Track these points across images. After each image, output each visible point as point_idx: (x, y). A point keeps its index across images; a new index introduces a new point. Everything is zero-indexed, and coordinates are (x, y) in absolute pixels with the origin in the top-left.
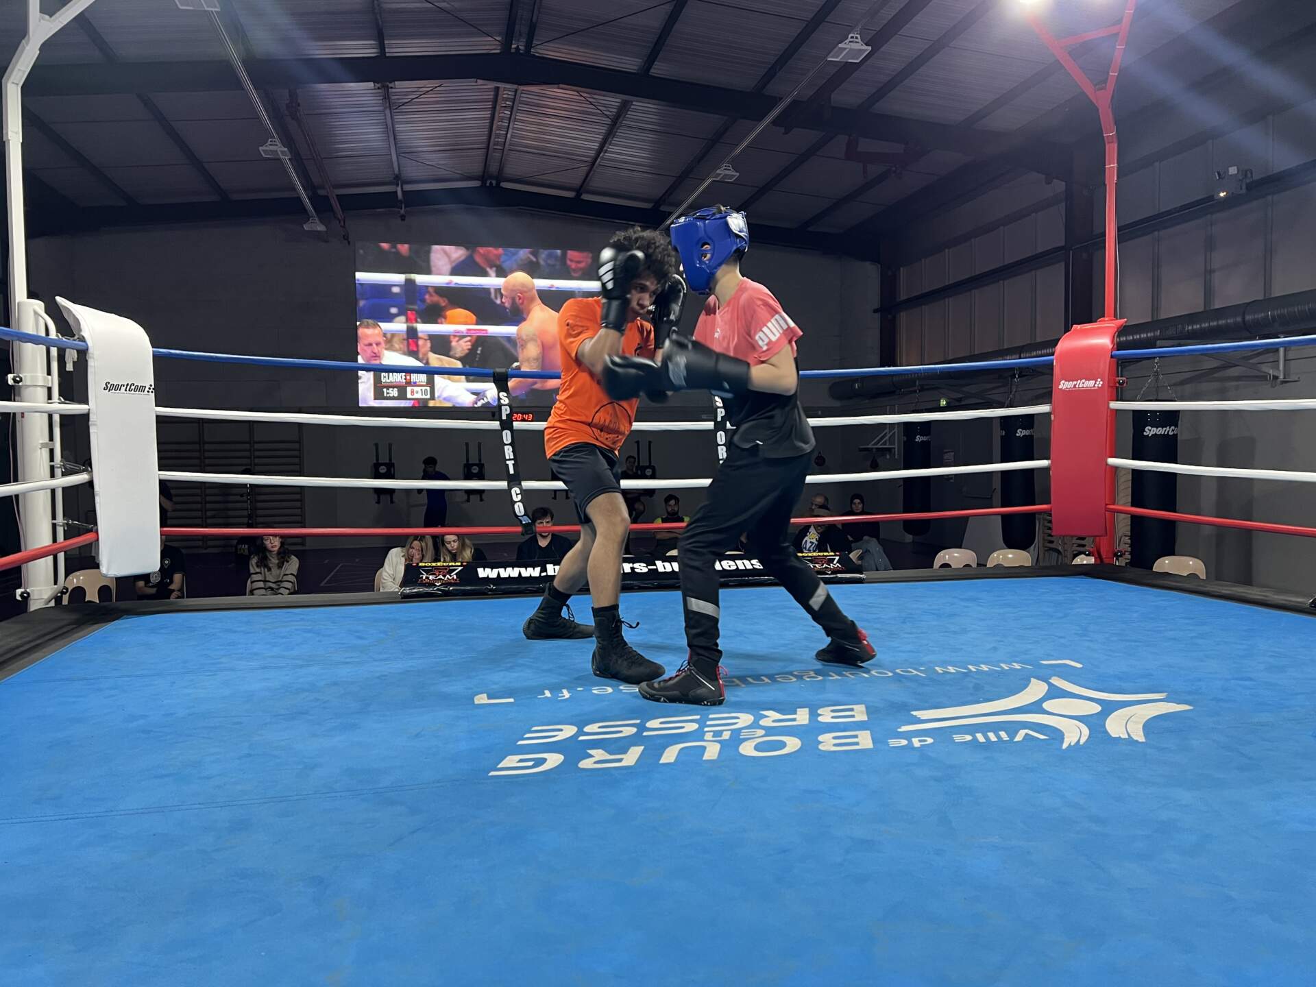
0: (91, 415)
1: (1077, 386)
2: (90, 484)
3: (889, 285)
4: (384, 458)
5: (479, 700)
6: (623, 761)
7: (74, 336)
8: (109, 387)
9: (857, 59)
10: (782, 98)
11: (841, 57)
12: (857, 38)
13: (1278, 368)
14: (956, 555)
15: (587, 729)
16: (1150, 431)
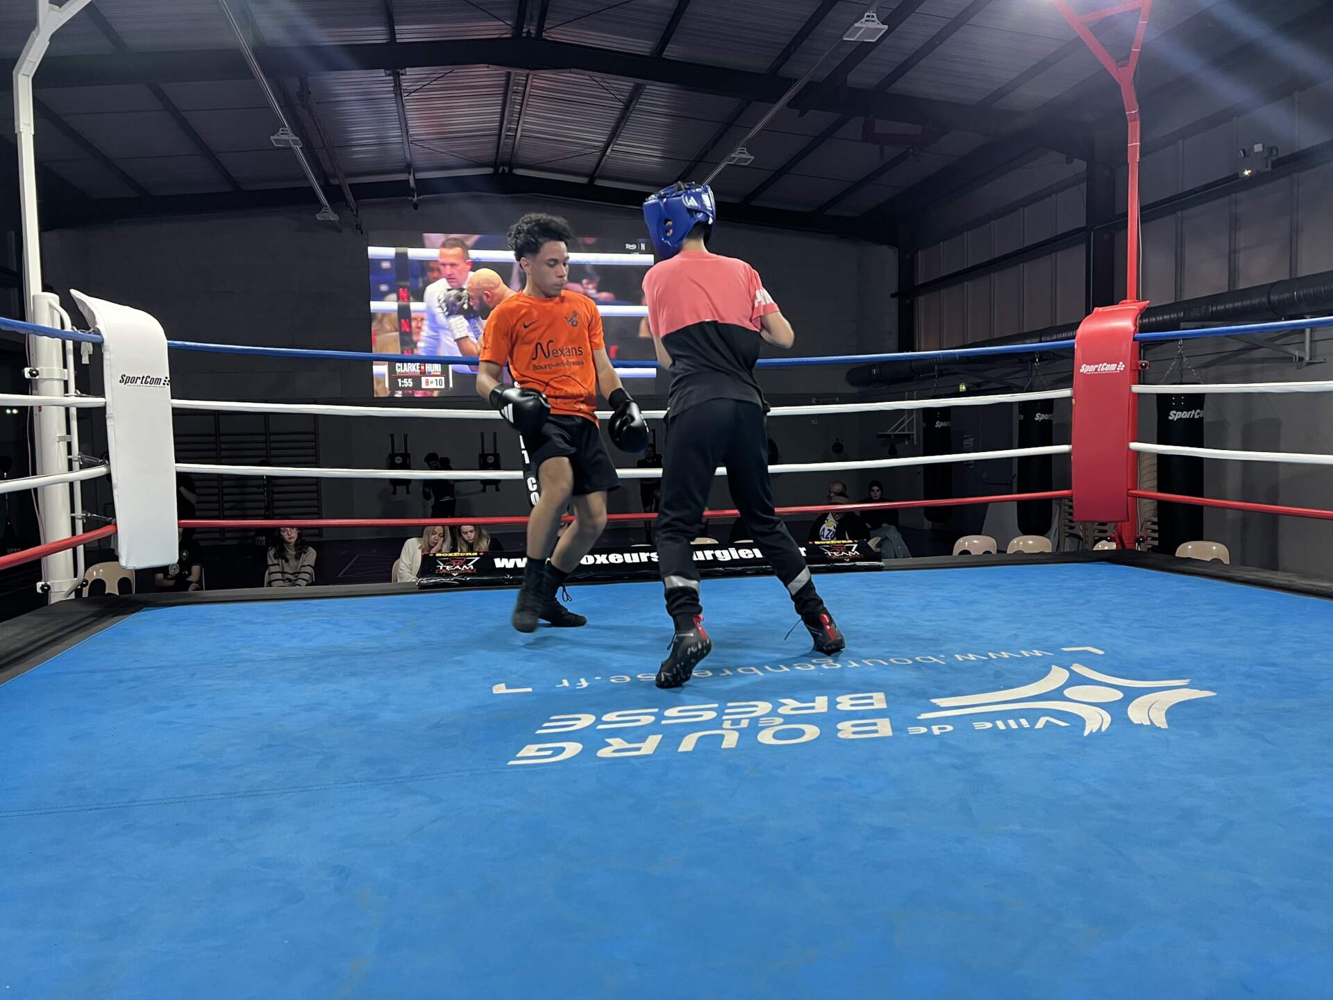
0: (108, 408)
1: (1099, 370)
2: (108, 477)
3: (907, 270)
4: (399, 449)
5: (497, 690)
6: (642, 749)
7: (89, 329)
8: (125, 380)
9: (873, 39)
10: (797, 80)
11: (856, 37)
12: (873, 16)
13: (1304, 350)
14: (975, 542)
15: (605, 718)
16: (1174, 415)
